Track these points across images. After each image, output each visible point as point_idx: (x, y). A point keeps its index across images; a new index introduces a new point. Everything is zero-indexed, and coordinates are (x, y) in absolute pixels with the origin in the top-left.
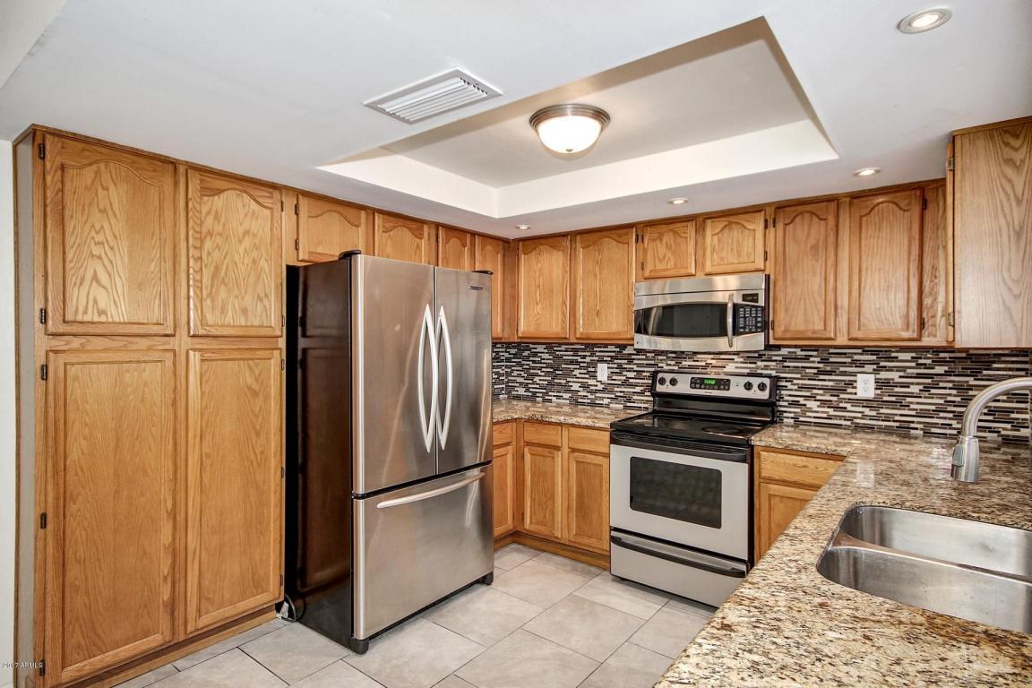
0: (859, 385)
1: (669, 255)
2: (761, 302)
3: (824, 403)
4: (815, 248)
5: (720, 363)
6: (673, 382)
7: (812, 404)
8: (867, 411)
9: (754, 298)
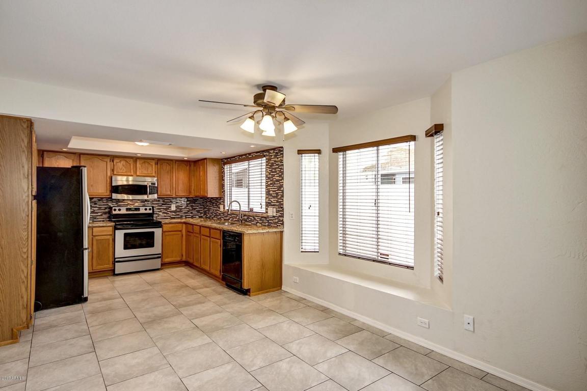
0: (172, 207)
1: (123, 168)
2: (156, 186)
3: (164, 213)
4: (168, 172)
5: (133, 203)
6: (119, 210)
7: (161, 213)
8: (174, 214)
9: (154, 184)
